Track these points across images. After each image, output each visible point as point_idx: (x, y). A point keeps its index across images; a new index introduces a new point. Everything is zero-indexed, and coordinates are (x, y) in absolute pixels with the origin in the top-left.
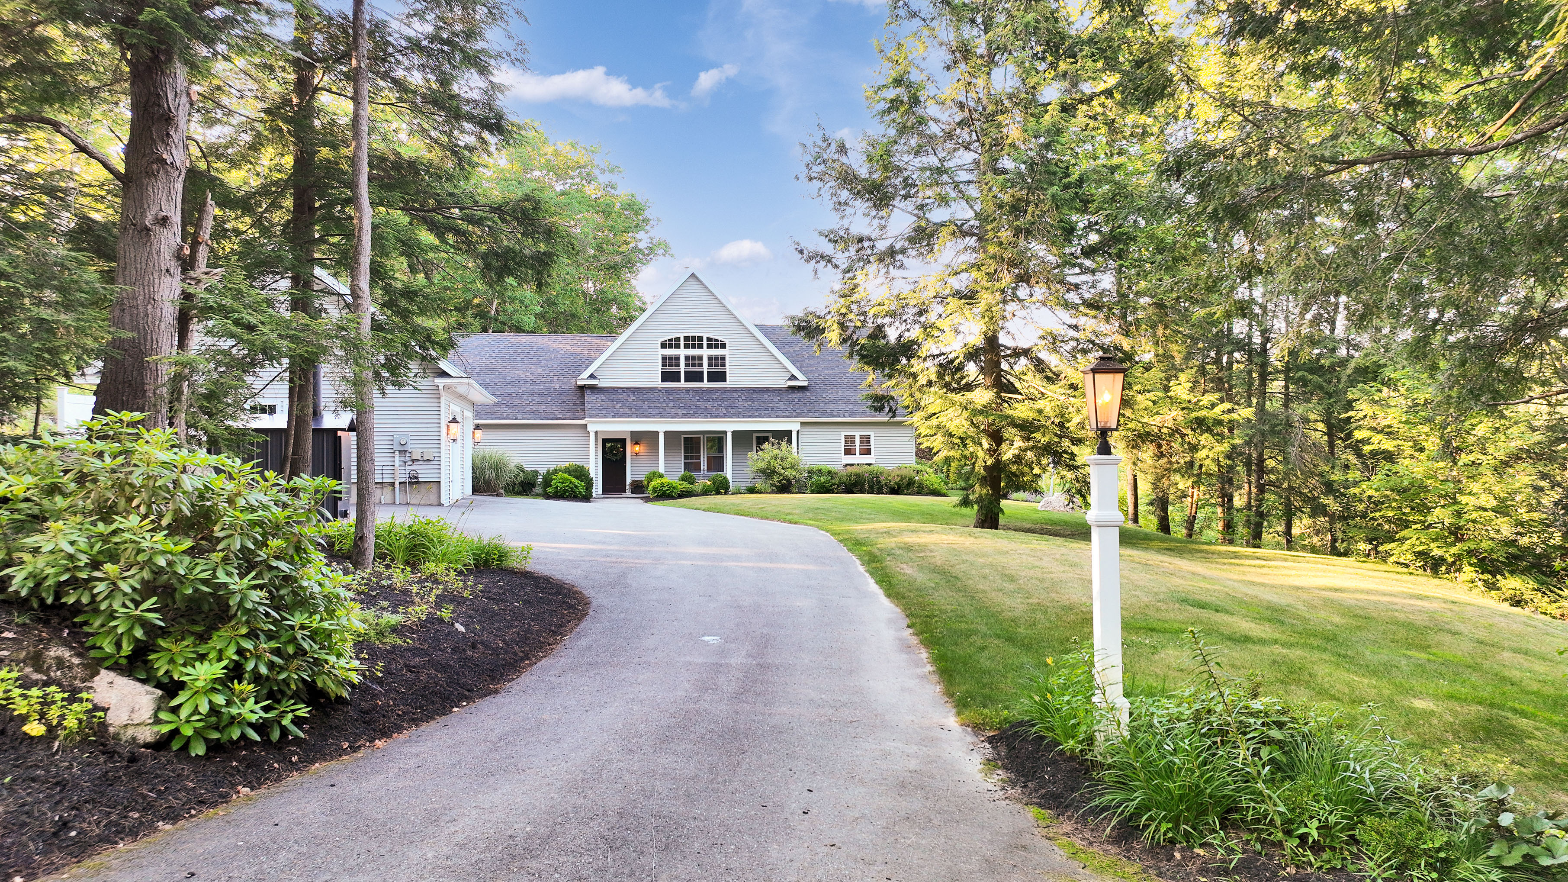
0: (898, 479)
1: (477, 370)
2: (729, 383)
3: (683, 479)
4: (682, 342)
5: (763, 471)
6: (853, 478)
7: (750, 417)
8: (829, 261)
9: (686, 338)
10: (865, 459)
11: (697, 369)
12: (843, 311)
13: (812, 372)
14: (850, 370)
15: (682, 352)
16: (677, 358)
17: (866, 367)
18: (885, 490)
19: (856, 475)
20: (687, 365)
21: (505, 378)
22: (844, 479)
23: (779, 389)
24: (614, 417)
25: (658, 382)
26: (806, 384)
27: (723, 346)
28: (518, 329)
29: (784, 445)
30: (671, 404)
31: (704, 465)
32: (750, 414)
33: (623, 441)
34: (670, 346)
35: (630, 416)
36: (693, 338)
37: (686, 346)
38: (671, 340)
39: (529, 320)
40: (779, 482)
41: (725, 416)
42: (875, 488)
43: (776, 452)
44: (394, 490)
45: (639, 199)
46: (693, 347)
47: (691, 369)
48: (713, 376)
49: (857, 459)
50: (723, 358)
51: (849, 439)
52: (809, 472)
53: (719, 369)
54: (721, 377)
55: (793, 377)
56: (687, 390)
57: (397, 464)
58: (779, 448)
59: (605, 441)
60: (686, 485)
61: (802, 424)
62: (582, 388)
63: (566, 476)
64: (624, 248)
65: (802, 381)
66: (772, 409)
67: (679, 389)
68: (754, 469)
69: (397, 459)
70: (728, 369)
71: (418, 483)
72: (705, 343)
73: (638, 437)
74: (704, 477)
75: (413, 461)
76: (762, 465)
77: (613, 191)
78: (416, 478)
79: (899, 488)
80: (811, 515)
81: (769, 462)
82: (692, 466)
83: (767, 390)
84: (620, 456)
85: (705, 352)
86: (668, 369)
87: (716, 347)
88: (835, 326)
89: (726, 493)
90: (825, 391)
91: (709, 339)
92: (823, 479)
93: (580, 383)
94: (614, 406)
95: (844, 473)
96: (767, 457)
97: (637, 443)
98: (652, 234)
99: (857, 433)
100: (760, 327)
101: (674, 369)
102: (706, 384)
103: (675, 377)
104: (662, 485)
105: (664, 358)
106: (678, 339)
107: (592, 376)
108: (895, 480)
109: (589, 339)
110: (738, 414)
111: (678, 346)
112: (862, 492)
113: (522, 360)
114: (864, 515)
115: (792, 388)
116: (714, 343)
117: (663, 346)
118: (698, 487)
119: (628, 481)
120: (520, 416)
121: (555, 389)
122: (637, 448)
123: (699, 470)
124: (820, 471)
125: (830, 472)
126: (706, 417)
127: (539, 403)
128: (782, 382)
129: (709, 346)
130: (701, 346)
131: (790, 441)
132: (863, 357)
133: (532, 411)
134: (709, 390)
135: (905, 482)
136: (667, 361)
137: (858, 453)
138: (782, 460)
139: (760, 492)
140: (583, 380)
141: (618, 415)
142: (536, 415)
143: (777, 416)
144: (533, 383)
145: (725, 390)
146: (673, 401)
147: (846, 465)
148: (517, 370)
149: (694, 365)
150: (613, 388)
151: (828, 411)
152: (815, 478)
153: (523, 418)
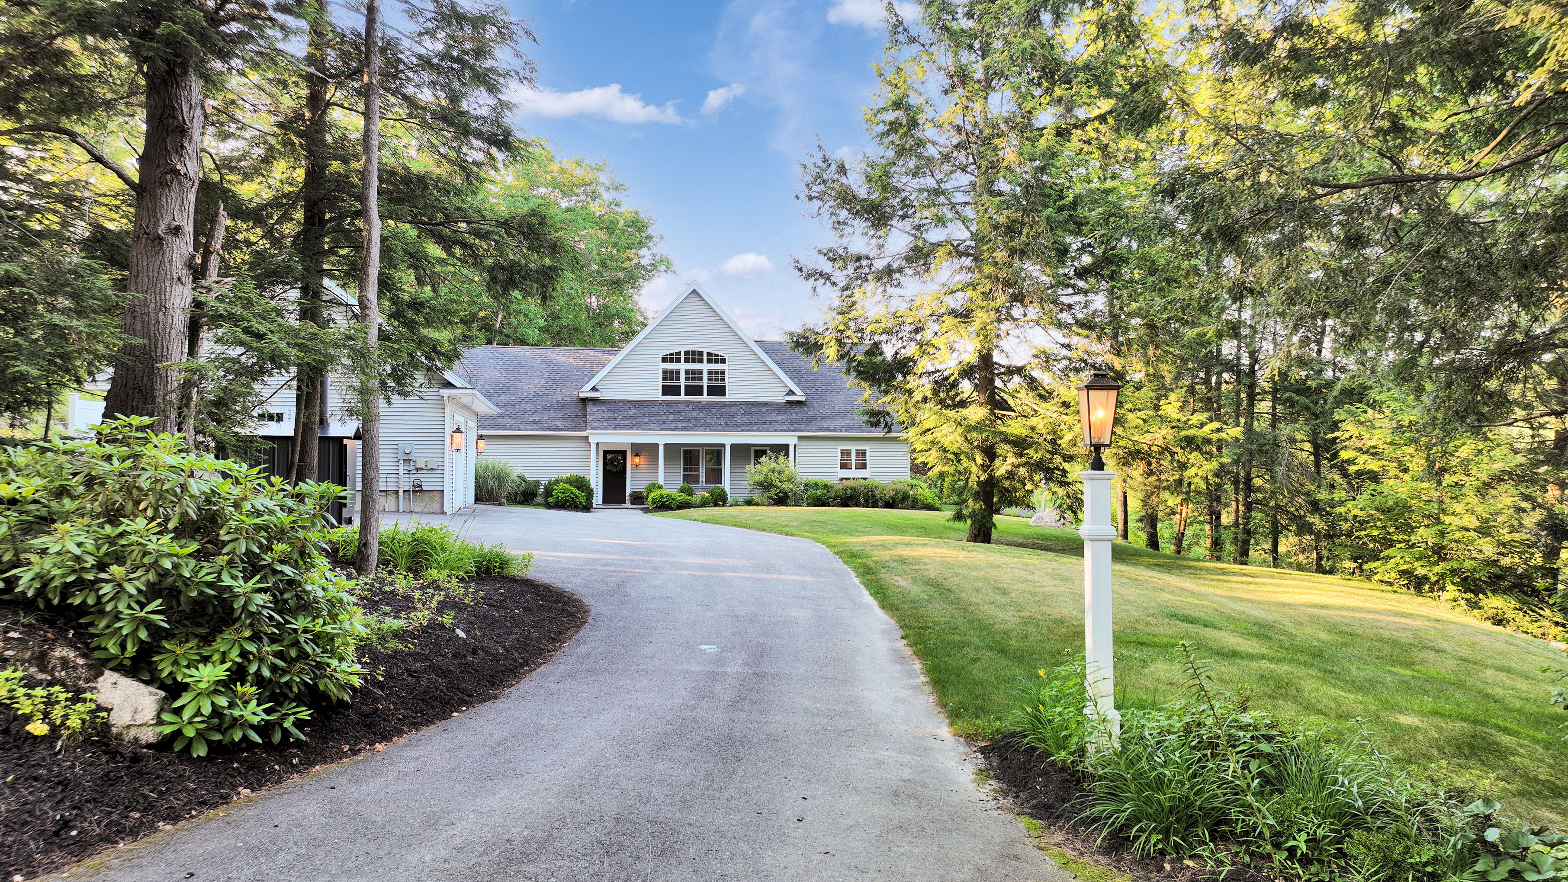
0: (892, 493)
1: (482, 382)
2: (729, 397)
3: (682, 490)
4: (683, 357)
5: (760, 484)
6: (849, 491)
7: (748, 430)
8: (828, 279)
9: (687, 353)
10: (861, 473)
11: (697, 383)
12: (841, 327)
13: (809, 388)
14: (848, 386)
15: (683, 367)
16: (678, 372)
17: (863, 383)
18: (880, 504)
19: (853, 489)
20: (687, 379)
21: (508, 389)
22: (840, 493)
23: (778, 404)
24: (615, 429)
25: (658, 396)
26: (803, 399)
27: (723, 361)
28: (522, 342)
29: (781, 458)
30: (671, 417)
31: (702, 477)
32: (748, 427)
33: (623, 453)
34: (671, 361)
35: (630, 428)
36: (694, 353)
37: (687, 361)
38: (671, 354)
39: (533, 334)
40: (776, 494)
41: (723, 430)
42: (870, 501)
43: (774, 465)
44: (398, 498)
45: (642, 216)
46: (694, 361)
47: (691, 383)
48: (713, 391)
49: (853, 473)
50: (723, 373)
51: (845, 454)
52: (806, 485)
53: (719, 383)
54: (721, 391)
55: (791, 393)
56: (688, 404)
57: (401, 472)
58: (776, 462)
59: (606, 452)
60: (684, 497)
61: (800, 438)
62: (584, 400)
63: (567, 486)
64: (627, 264)
65: (800, 396)
66: (770, 423)
67: (679, 402)
68: (752, 482)
69: (401, 467)
70: (727, 383)
71: (422, 491)
72: (705, 357)
73: (638, 449)
74: (703, 489)
75: (417, 469)
76: (759, 478)
77: (617, 208)
78: (420, 486)
79: (894, 502)
80: (807, 528)
81: (766, 475)
82: (690, 478)
83: (765, 404)
84: (620, 467)
85: (705, 367)
86: (668, 383)
87: (716, 362)
88: (833, 343)
89: (724, 505)
90: (822, 406)
91: (709, 354)
92: (819, 493)
93: (582, 395)
94: (615, 418)
95: (839, 486)
96: (765, 470)
97: (637, 455)
98: (655, 250)
99: (853, 448)
100: (760, 343)
101: (674, 383)
102: (705, 398)
103: (675, 390)
104: (662, 496)
105: (664, 372)
106: (679, 353)
107: (594, 389)
108: (889, 494)
109: (591, 353)
110: (736, 428)
111: (678, 361)
112: (857, 505)
113: (526, 373)
114: (859, 529)
115: (790, 403)
116: (714, 358)
117: (664, 360)
118: (696, 499)
119: (628, 492)
120: (522, 427)
121: (558, 401)
122: (637, 460)
123: (697, 481)
124: (816, 484)
125: (826, 486)
126: (705, 430)
127: (542, 415)
128: (780, 397)
129: (709, 361)
130: (701, 361)
131: (787, 455)
132: (860, 373)
133: (534, 422)
134: (708, 403)
135: (900, 496)
136: (668, 375)
137: (853, 466)
138: (779, 473)
139: (757, 504)
140: (585, 392)
141: (618, 427)
142: (539, 425)
143: (775, 430)
144: (536, 394)
145: (723, 404)
146: (673, 414)
147: (842, 479)
148: (520, 381)
149: (694, 379)
150: (615, 401)
151: (825, 425)
152: (812, 491)
153: (526, 429)
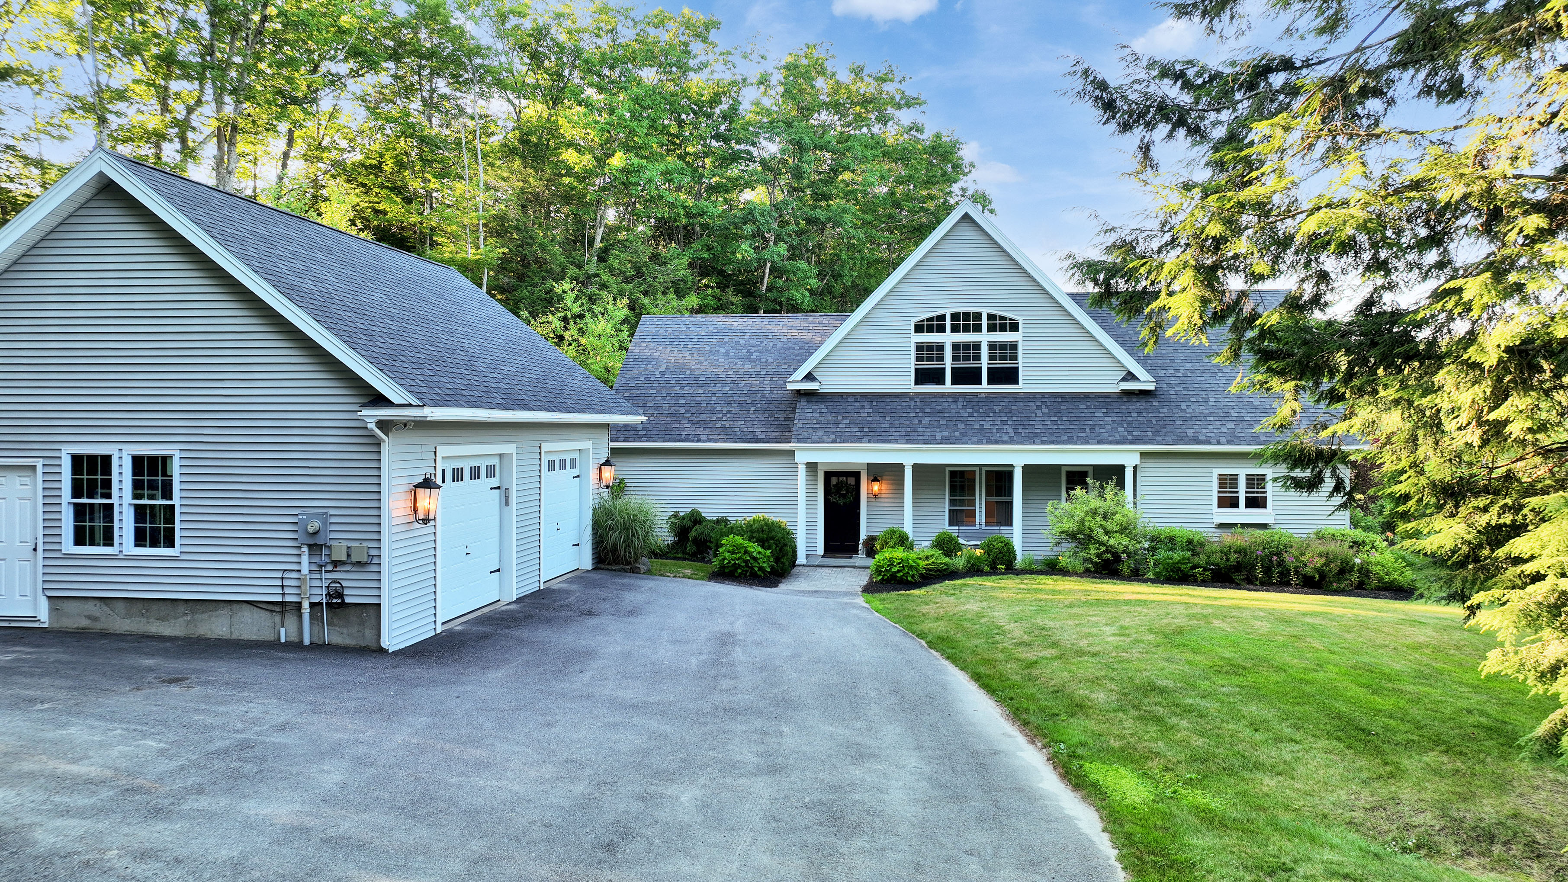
0: (1319, 562)
2: (1023, 386)
3: (940, 542)
4: (948, 323)
5: (1072, 536)
6: (1233, 557)
7: (1052, 442)
8: (1181, 122)
9: (955, 316)
10: (1256, 516)
11: (971, 364)
12: (1215, 229)
13: (1163, 367)
14: (1233, 389)
15: (948, 338)
16: (941, 347)
18: (1294, 580)
19: (1240, 551)
20: (955, 358)
21: (696, 379)
22: (1216, 558)
23: (1106, 396)
24: (834, 441)
25: (909, 386)
26: (1151, 387)
27: (1014, 327)
29: (1110, 490)
30: (926, 421)
31: (980, 515)
32: (1053, 438)
33: (857, 475)
34: (930, 329)
35: (859, 440)
36: (966, 315)
37: (955, 329)
38: (930, 319)
40: (1098, 556)
41: (1011, 441)
42: (1276, 577)
43: (1095, 503)
44: (300, 616)
46: (966, 329)
47: (962, 364)
48: (997, 376)
49: (1242, 514)
50: (1014, 346)
51: (1228, 482)
52: (1153, 539)
53: (1007, 364)
54: (1011, 376)
55: (1130, 376)
56: (955, 397)
57: (305, 568)
58: (1101, 496)
59: (828, 475)
60: (940, 558)
61: (1144, 455)
62: (800, 394)
63: (739, 540)
65: (1145, 381)
66: (1092, 429)
67: (943, 395)
68: (1056, 530)
69: (305, 559)
70: (1021, 363)
71: (343, 605)
72: (985, 322)
73: (877, 472)
74: (975, 539)
75: (336, 564)
76: (1070, 525)
78: (341, 596)
79: (1323, 578)
81: (1082, 521)
82: (960, 516)
83: (1086, 396)
84: (850, 498)
85: (984, 338)
86: (926, 365)
87: (1003, 328)
88: (1187, 278)
89: (1007, 572)
90: (1186, 398)
91: (991, 317)
92: (1177, 556)
93: (791, 386)
94: (837, 424)
95: (1216, 538)
96: (1079, 513)
97: (875, 480)
99: (1242, 472)
101: (934, 365)
102: (984, 387)
103: (935, 376)
105: (919, 347)
106: (942, 318)
107: (809, 377)
108: (1314, 562)
110: (1033, 438)
111: (941, 329)
112: (1250, 582)
113: (727, 354)
115: (1128, 394)
116: (998, 323)
117: (919, 328)
118: (961, 560)
119: (863, 536)
120: (703, 437)
121: (763, 396)
122: (876, 487)
123: (971, 522)
124: (1171, 539)
125: (1190, 542)
126: (979, 442)
127: (736, 417)
128: (1112, 385)
129: (992, 328)
130: (978, 329)
131: (1121, 484)
132: (1265, 356)
133: (724, 429)
134: (990, 397)
135: (1334, 567)
136: (924, 351)
137: (1242, 502)
138: (1105, 517)
139: (1064, 572)
140: (796, 382)
141: (841, 438)
142: (729, 434)
143: (1100, 442)
144: (735, 386)
145: (1015, 396)
146: (930, 415)
147: (1222, 526)
148: (717, 366)
149: (966, 358)
150: (841, 396)
151: (1190, 433)
152: (1162, 554)
153: (709, 440)
